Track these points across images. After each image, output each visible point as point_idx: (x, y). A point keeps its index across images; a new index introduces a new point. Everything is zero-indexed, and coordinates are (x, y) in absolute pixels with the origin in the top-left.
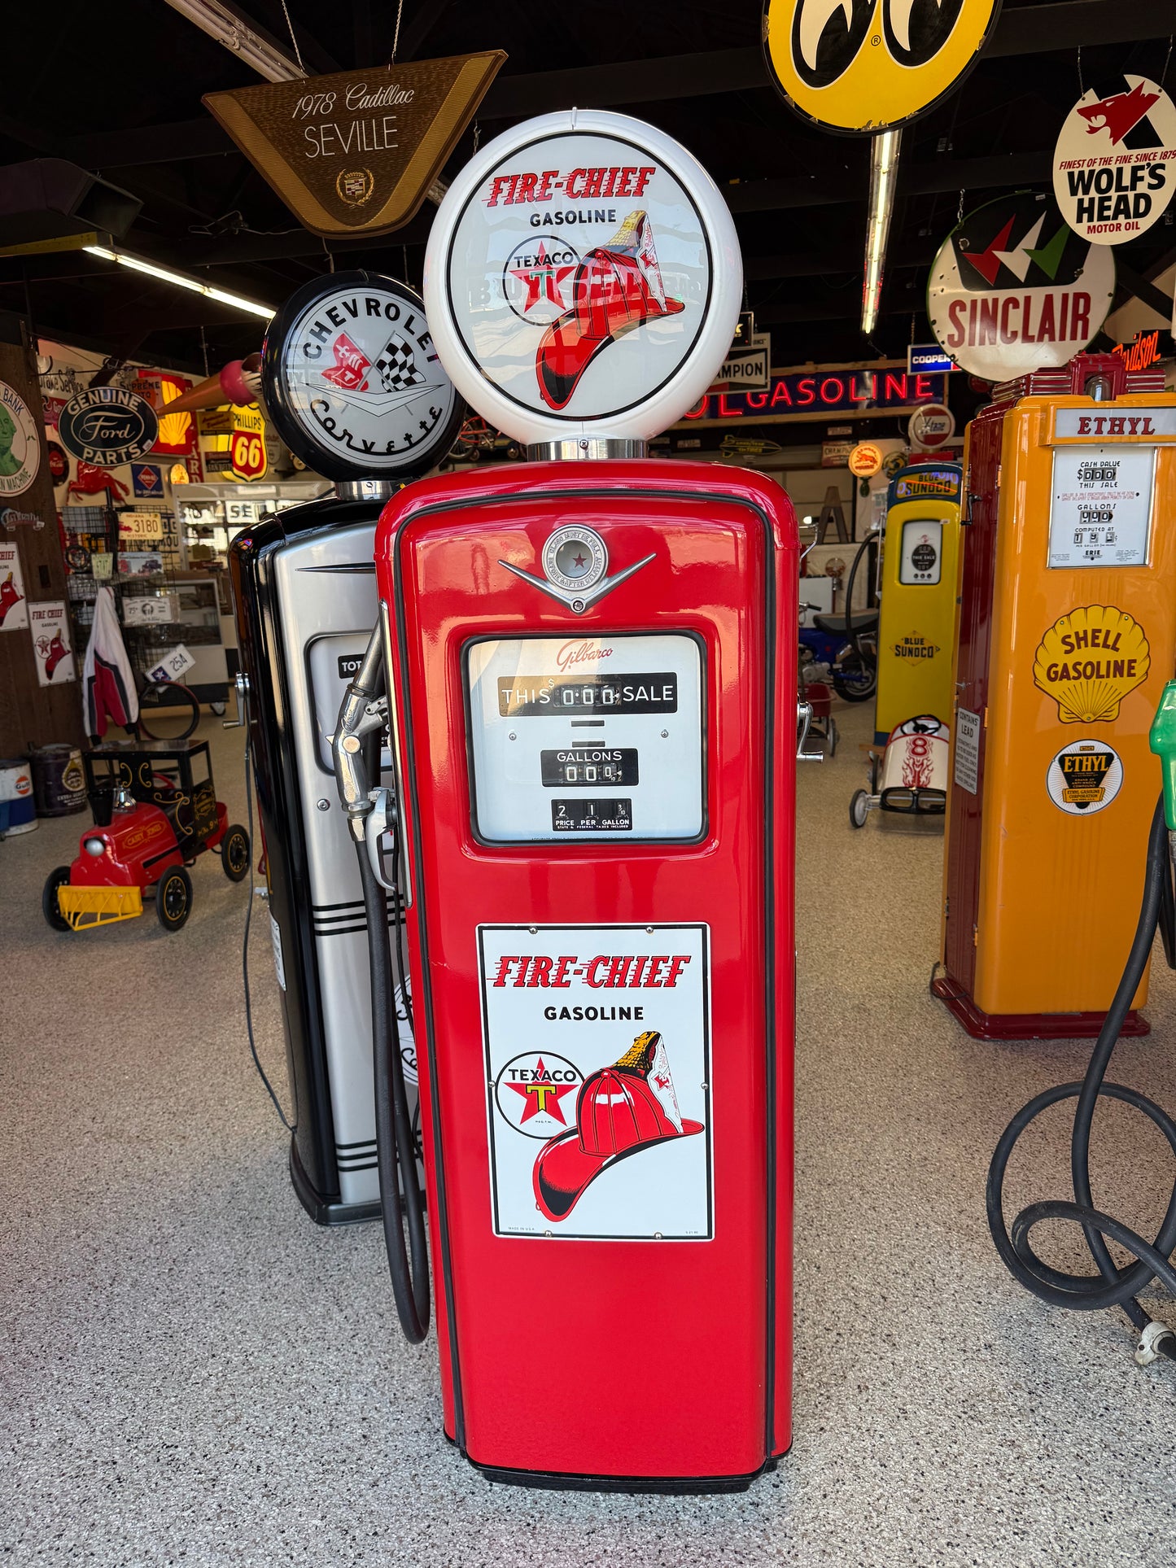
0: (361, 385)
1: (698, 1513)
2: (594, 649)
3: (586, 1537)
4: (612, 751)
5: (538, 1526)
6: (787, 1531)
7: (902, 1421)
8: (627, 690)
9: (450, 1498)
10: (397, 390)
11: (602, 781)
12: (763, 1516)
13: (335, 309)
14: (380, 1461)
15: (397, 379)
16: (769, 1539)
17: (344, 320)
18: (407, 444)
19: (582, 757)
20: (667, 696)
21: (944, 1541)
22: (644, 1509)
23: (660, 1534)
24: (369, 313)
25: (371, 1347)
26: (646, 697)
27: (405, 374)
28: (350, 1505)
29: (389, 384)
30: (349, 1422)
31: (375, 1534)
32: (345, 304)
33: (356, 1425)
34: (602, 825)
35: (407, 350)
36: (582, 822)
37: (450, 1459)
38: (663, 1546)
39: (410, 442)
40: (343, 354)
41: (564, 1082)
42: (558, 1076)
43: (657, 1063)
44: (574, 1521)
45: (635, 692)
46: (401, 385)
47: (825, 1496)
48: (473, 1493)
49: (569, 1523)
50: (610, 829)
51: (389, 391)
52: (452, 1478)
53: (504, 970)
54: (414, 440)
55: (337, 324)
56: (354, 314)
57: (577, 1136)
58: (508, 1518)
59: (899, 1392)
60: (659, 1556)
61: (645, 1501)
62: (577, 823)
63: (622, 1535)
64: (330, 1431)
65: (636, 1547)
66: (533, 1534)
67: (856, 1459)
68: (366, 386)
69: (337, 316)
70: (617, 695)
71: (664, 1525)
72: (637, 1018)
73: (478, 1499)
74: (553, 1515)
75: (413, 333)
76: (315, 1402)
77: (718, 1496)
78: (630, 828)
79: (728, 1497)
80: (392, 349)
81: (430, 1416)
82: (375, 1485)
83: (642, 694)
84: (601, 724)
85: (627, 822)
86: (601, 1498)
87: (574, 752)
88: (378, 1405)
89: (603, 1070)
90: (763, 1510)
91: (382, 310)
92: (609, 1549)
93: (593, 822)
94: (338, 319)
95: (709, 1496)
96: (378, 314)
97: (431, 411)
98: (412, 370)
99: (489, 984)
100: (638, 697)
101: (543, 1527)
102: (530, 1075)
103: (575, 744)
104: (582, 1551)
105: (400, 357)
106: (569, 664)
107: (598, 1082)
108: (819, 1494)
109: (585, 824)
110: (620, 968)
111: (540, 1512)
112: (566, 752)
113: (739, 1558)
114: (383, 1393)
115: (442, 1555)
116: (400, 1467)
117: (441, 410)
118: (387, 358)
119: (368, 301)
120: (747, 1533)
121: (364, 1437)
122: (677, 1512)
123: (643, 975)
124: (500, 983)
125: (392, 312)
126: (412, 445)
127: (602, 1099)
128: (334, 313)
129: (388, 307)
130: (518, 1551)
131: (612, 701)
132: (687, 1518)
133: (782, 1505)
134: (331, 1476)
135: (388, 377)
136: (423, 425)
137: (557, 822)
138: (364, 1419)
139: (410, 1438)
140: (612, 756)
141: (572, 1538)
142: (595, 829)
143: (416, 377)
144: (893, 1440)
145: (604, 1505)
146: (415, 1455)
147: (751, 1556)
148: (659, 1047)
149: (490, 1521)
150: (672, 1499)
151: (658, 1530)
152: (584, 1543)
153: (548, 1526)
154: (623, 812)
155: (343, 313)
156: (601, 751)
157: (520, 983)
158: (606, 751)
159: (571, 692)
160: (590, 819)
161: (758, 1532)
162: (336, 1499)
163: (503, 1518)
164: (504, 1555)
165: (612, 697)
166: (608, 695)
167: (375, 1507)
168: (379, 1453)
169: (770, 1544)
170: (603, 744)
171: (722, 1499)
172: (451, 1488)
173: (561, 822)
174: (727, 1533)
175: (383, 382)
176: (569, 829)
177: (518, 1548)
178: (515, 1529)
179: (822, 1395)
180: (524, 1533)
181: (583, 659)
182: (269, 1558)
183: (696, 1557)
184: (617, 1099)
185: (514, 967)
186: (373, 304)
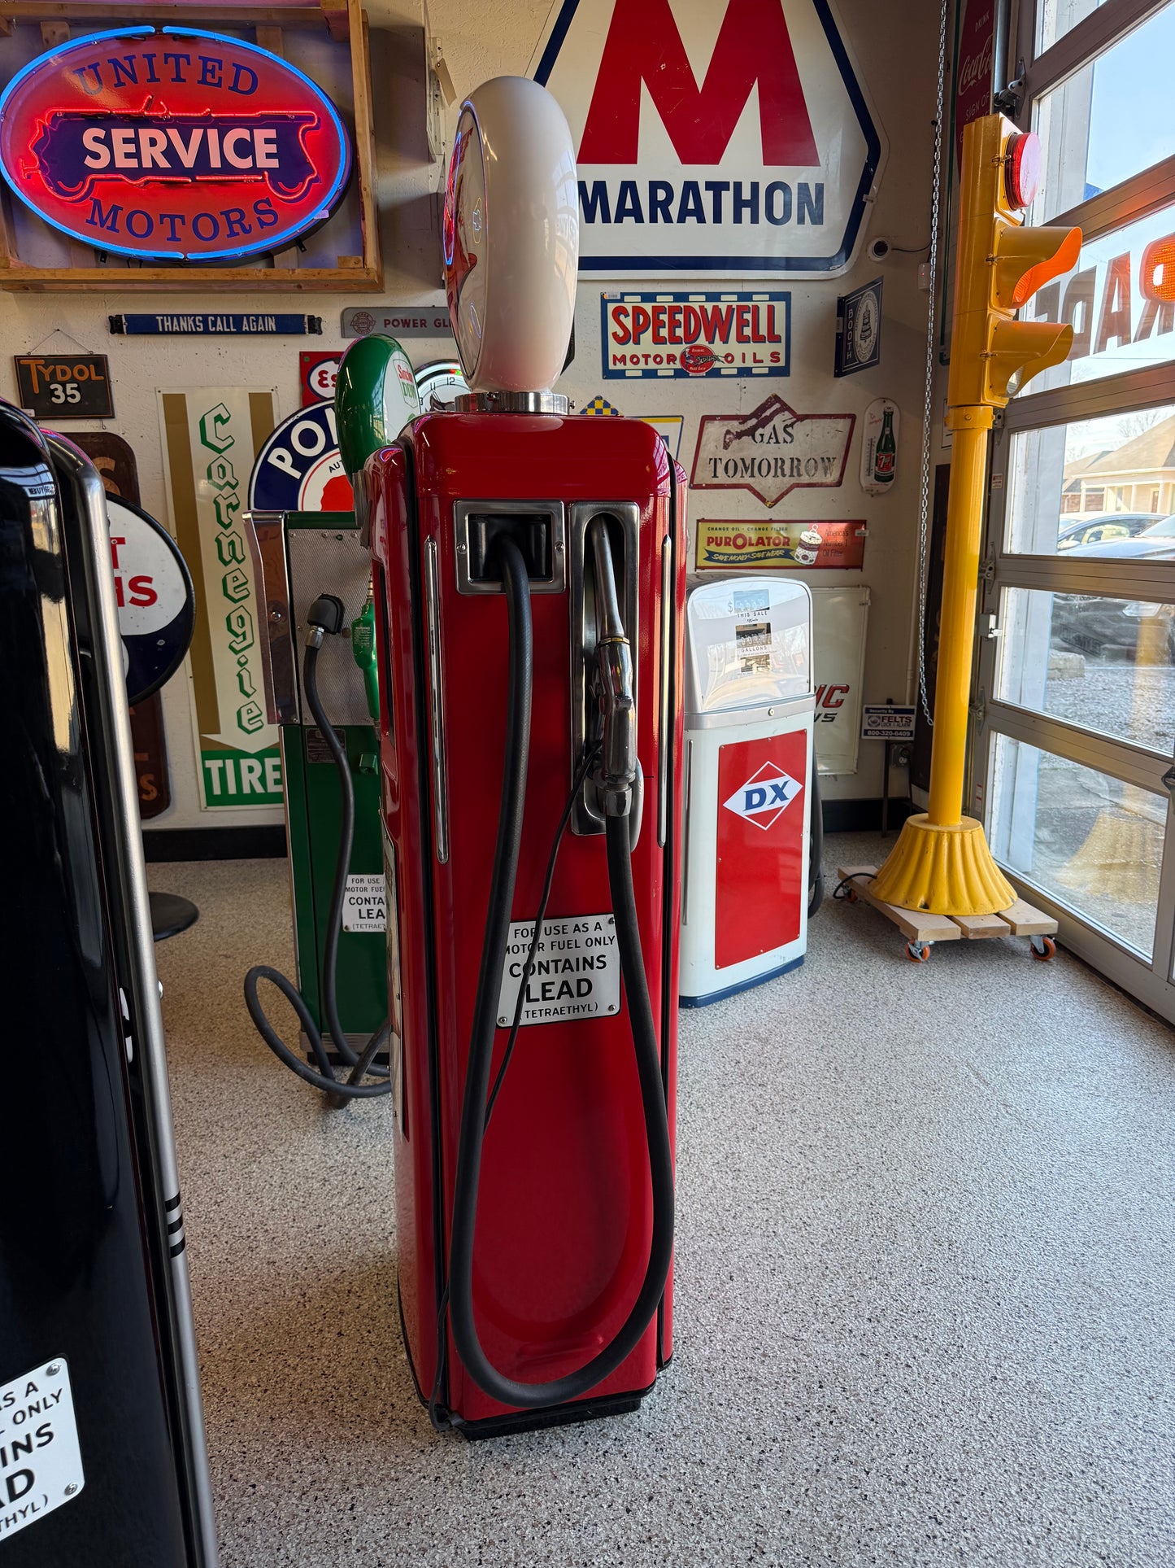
3: (678, 1307)
9: (686, 1401)
14: (673, 1471)
25: (517, 1555)
28: (732, 1472)
30: (637, 1523)
31: (749, 1439)
33: (640, 1514)
37: (644, 1418)
48: (673, 1387)
52: (665, 1407)
58: (685, 1356)
64: (657, 1535)
73: (677, 1382)
81: (601, 1453)
82: (701, 1462)
88: (605, 1506)
92: (680, 1293)
114: (587, 1508)
115: (740, 1385)
116: (672, 1452)
121: (651, 1499)
130: (711, 1341)
134: (710, 1504)
138: (628, 1511)
139: (635, 1458)
146: (653, 1446)
149: (694, 1367)
152: (683, 1307)
162: (733, 1487)
163: (687, 1360)
164: (718, 1348)
167: (724, 1452)
168: (665, 1477)
172: (675, 1404)
177: (708, 1342)
182: (819, 1509)
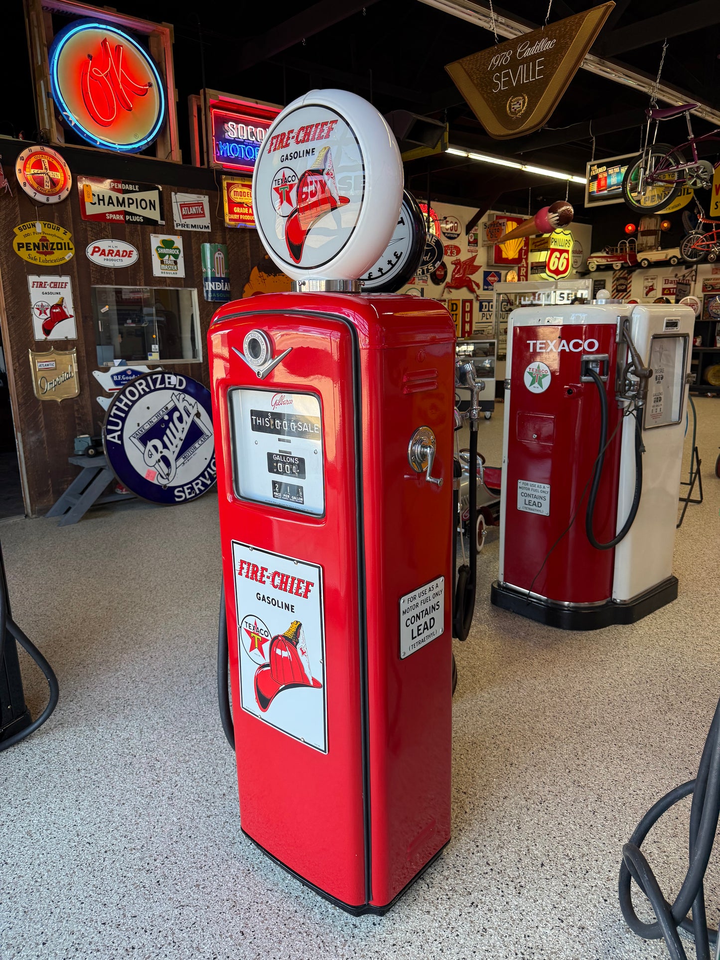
1: (324, 913)
2: (286, 399)
3: (265, 891)
5: (252, 873)
6: (357, 948)
7: (479, 935)
8: (299, 424)
11: (292, 474)
12: (353, 934)
16: (344, 946)
18: (380, 274)
19: (283, 459)
20: (315, 430)
22: (303, 895)
23: (298, 911)
26: (307, 429)
28: (193, 820)
31: (190, 837)
33: (225, 788)
34: (292, 499)
38: (293, 917)
39: (382, 272)
41: (264, 636)
42: (262, 632)
44: (268, 880)
45: (303, 426)
47: (394, 945)
48: (241, 843)
49: (265, 880)
50: (295, 502)
54: (384, 271)
57: (269, 668)
58: (244, 862)
60: (287, 920)
61: (307, 892)
63: (281, 900)
65: (282, 909)
66: (246, 875)
67: (430, 938)
70: (296, 427)
71: (303, 907)
73: (240, 846)
74: (262, 873)
76: (219, 770)
77: (342, 911)
78: (303, 503)
79: (346, 914)
82: (209, 817)
83: (306, 427)
84: (289, 441)
85: (302, 500)
86: (289, 878)
87: (280, 455)
89: (279, 636)
90: (356, 931)
92: (270, 902)
93: (288, 497)
95: (338, 908)
97: (395, 254)
100: (304, 429)
101: (253, 875)
102: (252, 627)
103: (280, 451)
104: (258, 896)
107: (277, 641)
108: (392, 942)
109: (285, 497)
110: (284, 580)
111: (258, 868)
112: (277, 455)
113: (321, 945)
115: (205, 861)
117: (402, 253)
120: (337, 936)
121: (224, 795)
122: (316, 906)
123: (294, 588)
126: (383, 274)
127: (279, 652)
130: (233, 878)
131: (294, 430)
132: (317, 911)
133: (368, 935)
134: (197, 804)
136: (390, 262)
137: (275, 494)
140: (295, 461)
141: (260, 887)
142: (289, 500)
144: (462, 942)
145: (287, 882)
147: (327, 948)
148: (301, 631)
149: (236, 859)
150: (319, 898)
151: (298, 908)
152: (262, 893)
153: (256, 876)
154: (300, 494)
156: (290, 457)
158: (292, 457)
159: (279, 422)
160: (288, 494)
161: (343, 940)
162: (190, 814)
163: (242, 861)
164: (227, 876)
166: (293, 426)
167: (200, 826)
168: (222, 804)
169: (342, 949)
170: (290, 453)
171: (342, 913)
174: (328, 930)
176: (279, 499)
177: (235, 877)
178: (241, 868)
179: (447, 895)
180: (243, 873)
181: (281, 404)
182: (147, 823)
183: (302, 931)
184: (285, 654)
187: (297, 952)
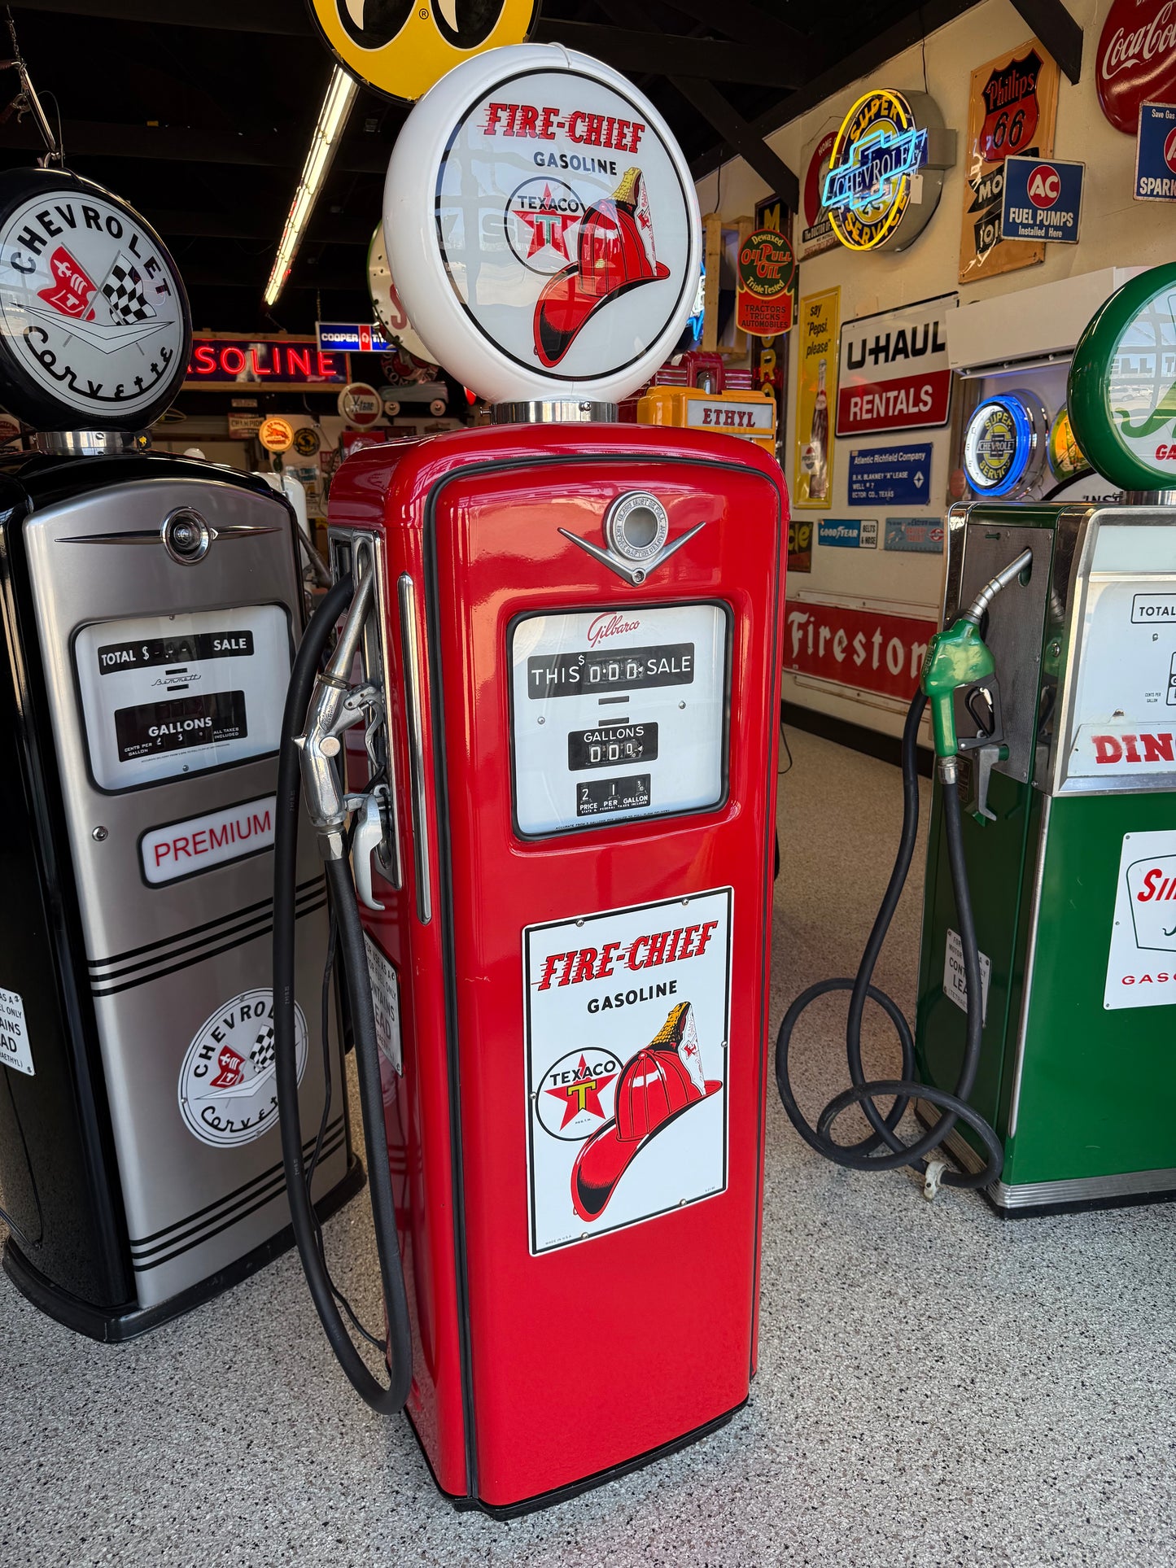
0: (86, 313)
1: (706, 1459)
2: (623, 622)
3: (629, 1527)
4: (635, 726)
5: (579, 1539)
6: (784, 1438)
7: (807, 1309)
8: (651, 663)
9: (475, 1556)
10: (127, 323)
11: (624, 759)
12: (758, 1435)
13: (46, 213)
14: (375, 1557)
15: (126, 311)
16: (775, 1452)
17: (59, 230)
18: (136, 389)
19: (607, 735)
20: (686, 667)
21: (896, 1390)
22: (660, 1477)
23: (688, 1491)
24: (89, 226)
25: (279, 1447)
26: (667, 669)
27: (134, 305)
29: (118, 316)
30: (311, 1534)
32: (58, 209)
33: (322, 1534)
34: (623, 804)
35: (135, 276)
36: (605, 803)
37: (447, 1520)
38: (699, 1501)
39: (140, 387)
40: (63, 272)
41: (605, 1074)
42: (598, 1070)
43: (686, 1033)
44: (607, 1518)
45: (657, 665)
46: (131, 318)
47: (792, 1396)
48: (495, 1541)
49: (604, 1522)
50: (631, 807)
51: (118, 324)
52: (463, 1536)
53: (550, 970)
54: (144, 385)
55: (53, 233)
56: (72, 224)
57: (614, 1126)
58: (546, 1546)
59: (788, 1286)
60: (701, 1511)
61: (655, 1470)
62: (600, 805)
63: (657, 1509)
64: (296, 1553)
65: (677, 1513)
66: (579, 1549)
68: (92, 316)
69: (51, 223)
70: (641, 669)
71: (685, 1482)
72: (671, 992)
73: (503, 1543)
74: (585, 1523)
75: (139, 256)
76: (256, 1532)
77: (712, 1435)
78: (648, 803)
79: (720, 1432)
80: (119, 273)
81: (396, 1488)
83: (664, 667)
84: (626, 699)
85: (646, 798)
86: (617, 1486)
87: (600, 731)
88: (331, 1504)
89: (640, 1052)
90: (754, 1429)
91: (102, 222)
92: (656, 1527)
93: (615, 802)
94: (53, 228)
95: (705, 1439)
96: (99, 228)
97: (163, 354)
98: (142, 301)
99: (534, 988)
100: (660, 670)
101: (583, 1538)
102: (571, 1076)
103: (601, 723)
104: (634, 1541)
105: (128, 284)
106: (599, 638)
107: (636, 1066)
108: (786, 1396)
109: (607, 806)
110: (658, 945)
111: (571, 1526)
112: (593, 732)
113: (764, 1479)
114: (328, 1489)
116: (401, 1553)
117: (171, 351)
118: (114, 283)
119: (86, 209)
120: (756, 1455)
121: (339, 1541)
122: (689, 1465)
123: (678, 949)
124: (545, 985)
125: (114, 226)
126: (142, 391)
127: (638, 1082)
128: (46, 219)
129: (110, 220)
131: (635, 675)
132: (700, 1466)
133: (765, 1419)
135: (116, 306)
136: (154, 367)
137: (581, 807)
138: (326, 1524)
139: (391, 1519)
140: (635, 732)
141: (617, 1534)
142: (616, 808)
143: (147, 309)
144: (810, 1327)
145: (623, 1491)
146: (408, 1533)
147: (772, 1473)
148: (689, 1017)
149: (531, 1558)
150: (676, 1457)
151: (685, 1489)
152: (630, 1533)
153: (587, 1535)
154: (641, 789)
155: (58, 221)
156: (624, 728)
157: (565, 981)
158: (630, 727)
159: (598, 668)
160: (612, 799)
161: (763, 1450)
163: (540, 1549)
165: (635, 672)
166: (632, 669)
169: (778, 1455)
170: (627, 720)
171: (716, 1436)
172: (469, 1547)
173: (585, 806)
174: (741, 1463)
175: (111, 312)
176: (593, 813)
178: (559, 1553)
180: (571, 1552)
181: (612, 633)
183: (731, 1496)
184: (652, 1077)
185: (560, 966)
186: (91, 214)
187: (767, 1514)
